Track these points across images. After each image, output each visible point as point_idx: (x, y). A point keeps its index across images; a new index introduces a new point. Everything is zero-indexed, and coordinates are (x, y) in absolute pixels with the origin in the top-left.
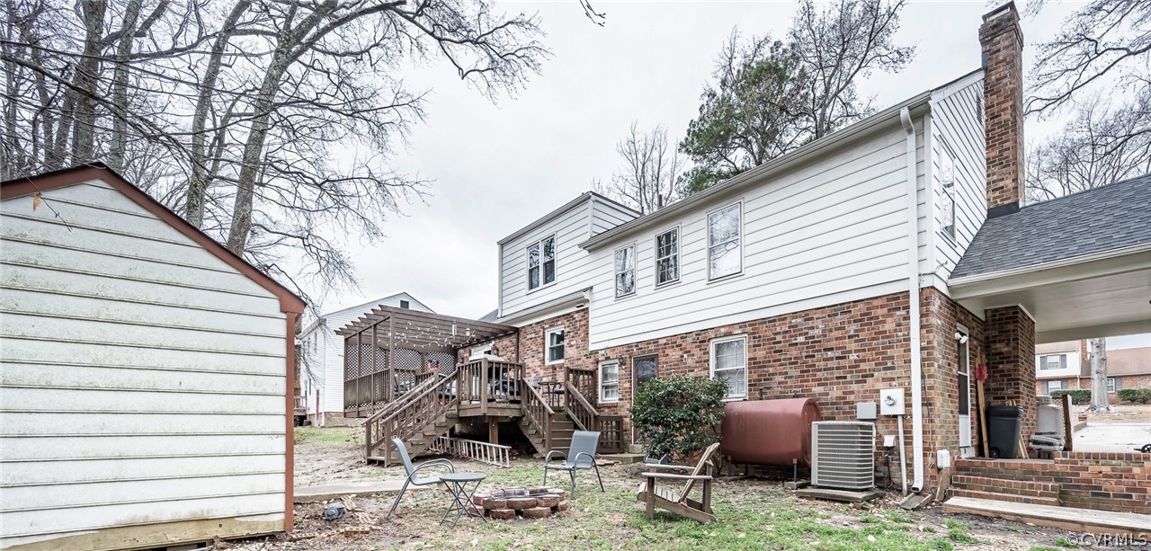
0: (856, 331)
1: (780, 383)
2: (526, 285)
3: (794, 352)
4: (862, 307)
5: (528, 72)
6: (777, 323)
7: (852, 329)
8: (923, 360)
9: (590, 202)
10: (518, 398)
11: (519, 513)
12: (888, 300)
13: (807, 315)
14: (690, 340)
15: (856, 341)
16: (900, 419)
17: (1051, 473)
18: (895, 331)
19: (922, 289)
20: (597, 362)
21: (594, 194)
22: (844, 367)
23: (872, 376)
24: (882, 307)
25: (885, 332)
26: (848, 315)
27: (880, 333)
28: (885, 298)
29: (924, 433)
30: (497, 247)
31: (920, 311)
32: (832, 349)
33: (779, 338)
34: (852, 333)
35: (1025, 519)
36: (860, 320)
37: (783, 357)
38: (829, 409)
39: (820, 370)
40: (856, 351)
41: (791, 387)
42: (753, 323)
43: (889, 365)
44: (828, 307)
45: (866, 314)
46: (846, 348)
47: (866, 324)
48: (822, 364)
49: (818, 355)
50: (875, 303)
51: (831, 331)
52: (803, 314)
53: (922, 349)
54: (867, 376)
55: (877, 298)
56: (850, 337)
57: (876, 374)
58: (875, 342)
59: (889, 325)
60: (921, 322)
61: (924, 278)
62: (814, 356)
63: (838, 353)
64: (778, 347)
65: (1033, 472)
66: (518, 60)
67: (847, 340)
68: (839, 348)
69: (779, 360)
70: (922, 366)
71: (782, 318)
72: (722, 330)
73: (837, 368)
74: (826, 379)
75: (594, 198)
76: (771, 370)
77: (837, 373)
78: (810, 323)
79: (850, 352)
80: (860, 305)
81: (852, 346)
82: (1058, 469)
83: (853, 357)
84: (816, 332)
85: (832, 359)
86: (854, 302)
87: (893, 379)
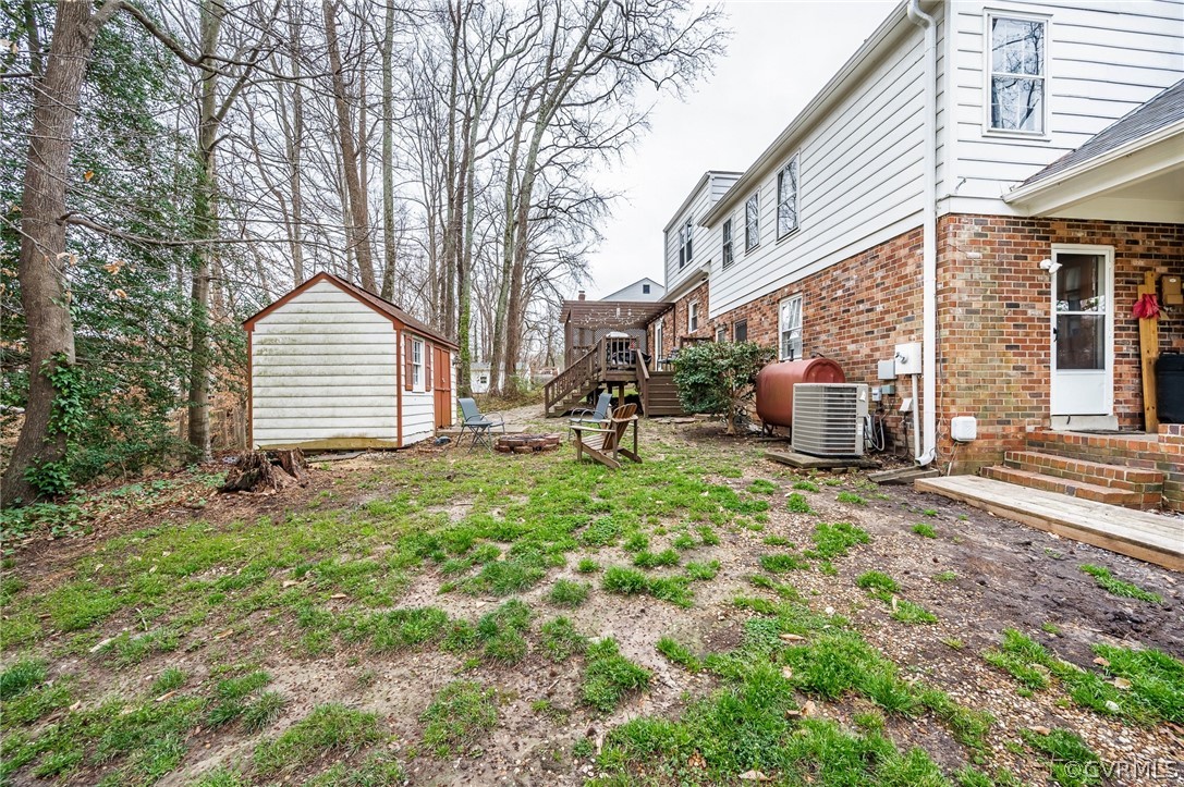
0: (882, 278)
1: (824, 342)
2: (678, 265)
3: (834, 309)
4: (887, 249)
5: (715, 58)
6: (823, 278)
7: (879, 274)
8: (938, 306)
9: (710, 181)
10: (633, 366)
11: (512, 449)
12: (910, 238)
13: (843, 266)
14: (765, 302)
15: (882, 290)
16: (914, 379)
17: (1152, 456)
18: (916, 273)
19: (940, 218)
20: (714, 330)
21: (712, 172)
22: (872, 321)
23: (895, 328)
24: (904, 246)
25: (906, 276)
26: (875, 262)
27: (902, 278)
28: (907, 235)
29: (937, 395)
30: (664, 234)
31: (937, 246)
32: (862, 301)
33: (824, 294)
34: (879, 281)
35: (988, 506)
36: (886, 265)
37: (827, 313)
38: (861, 368)
39: (853, 326)
40: (883, 301)
41: (832, 345)
42: (806, 280)
43: (910, 315)
44: (861, 253)
45: (891, 257)
46: (873, 298)
47: (891, 269)
48: (854, 319)
49: (852, 309)
50: (899, 242)
51: (862, 281)
52: (841, 265)
53: (938, 293)
54: (889, 330)
55: (900, 236)
56: (877, 286)
57: (898, 326)
58: (897, 289)
59: (910, 269)
60: (937, 259)
61: (941, 204)
62: (848, 310)
63: (866, 306)
64: (823, 303)
65: (1126, 453)
66: (705, 52)
67: (875, 290)
68: (868, 300)
69: (823, 318)
70: (938, 313)
71: (826, 271)
72: (786, 290)
73: (867, 323)
74: (858, 335)
75: (713, 176)
76: (818, 328)
77: (867, 328)
78: (846, 275)
79: (877, 303)
80: (886, 247)
81: (879, 296)
82: (1163, 450)
83: (879, 308)
84: (851, 284)
85: (862, 312)
86: (881, 244)
87: (911, 332)
